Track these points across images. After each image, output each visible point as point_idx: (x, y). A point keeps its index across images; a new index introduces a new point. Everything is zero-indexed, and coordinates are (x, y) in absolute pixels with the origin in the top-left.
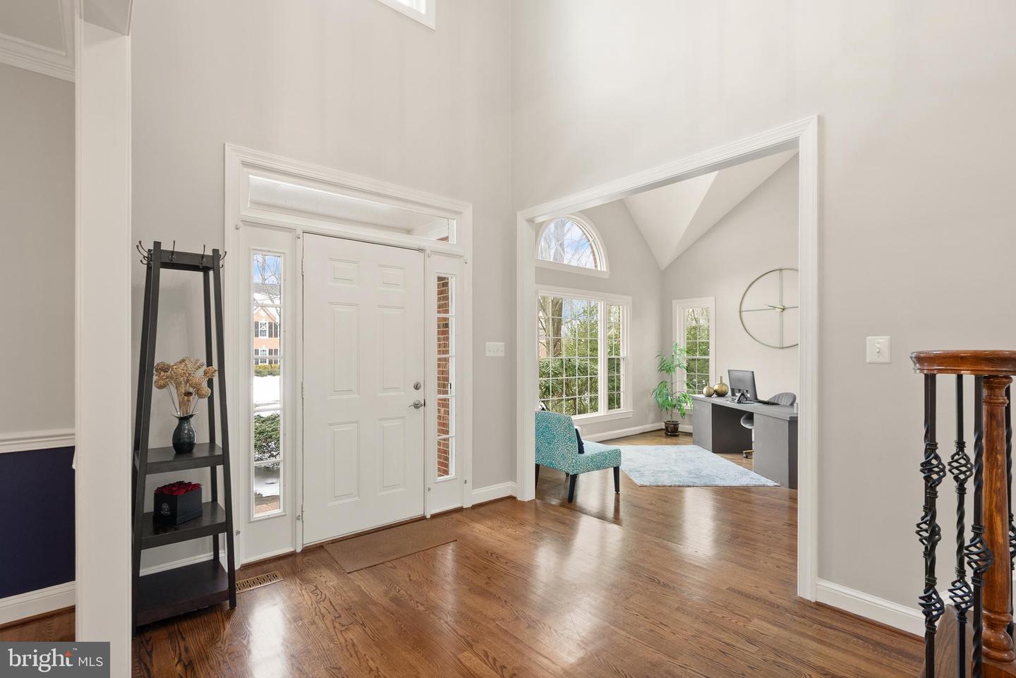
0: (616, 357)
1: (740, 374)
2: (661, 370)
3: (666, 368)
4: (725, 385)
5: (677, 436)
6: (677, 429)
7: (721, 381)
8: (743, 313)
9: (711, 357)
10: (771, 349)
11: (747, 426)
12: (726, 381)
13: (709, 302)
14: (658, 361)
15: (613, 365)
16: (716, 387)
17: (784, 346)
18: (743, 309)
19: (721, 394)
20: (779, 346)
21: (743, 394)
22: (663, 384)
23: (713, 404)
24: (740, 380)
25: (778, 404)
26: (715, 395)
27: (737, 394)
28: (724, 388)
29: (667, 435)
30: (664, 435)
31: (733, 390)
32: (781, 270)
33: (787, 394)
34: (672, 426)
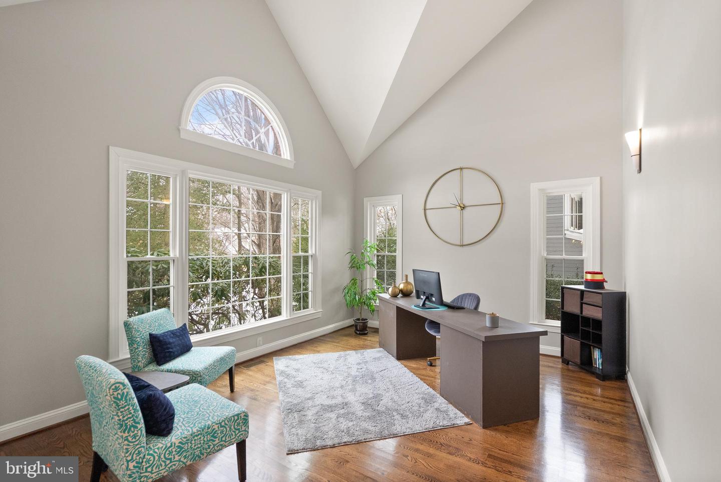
0: (303, 254)
1: (425, 275)
2: (352, 267)
3: (356, 265)
4: (410, 284)
5: (365, 334)
6: (367, 326)
7: (407, 279)
8: (428, 211)
9: (398, 254)
10: (454, 247)
11: (432, 333)
12: (411, 279)
13: (396, 200)
14: (348, 258)
15: (300, 263)
16: (402, 286)
17: (464, 243)
18: (428, 207)
19: (406, 294)
20: (459, 244)
21: (427, 298)
22: (354, 281)
23: (397, 307)
24: (425, 282)
25: (463, 308)
26: (400, 295)
27: (422, 297)
28: (409, 287)
29: (356, 333)
30: (354, 334)
31: (417, 292)
32: (461, 169)
33: (470, 295)
34: (362, 324)
